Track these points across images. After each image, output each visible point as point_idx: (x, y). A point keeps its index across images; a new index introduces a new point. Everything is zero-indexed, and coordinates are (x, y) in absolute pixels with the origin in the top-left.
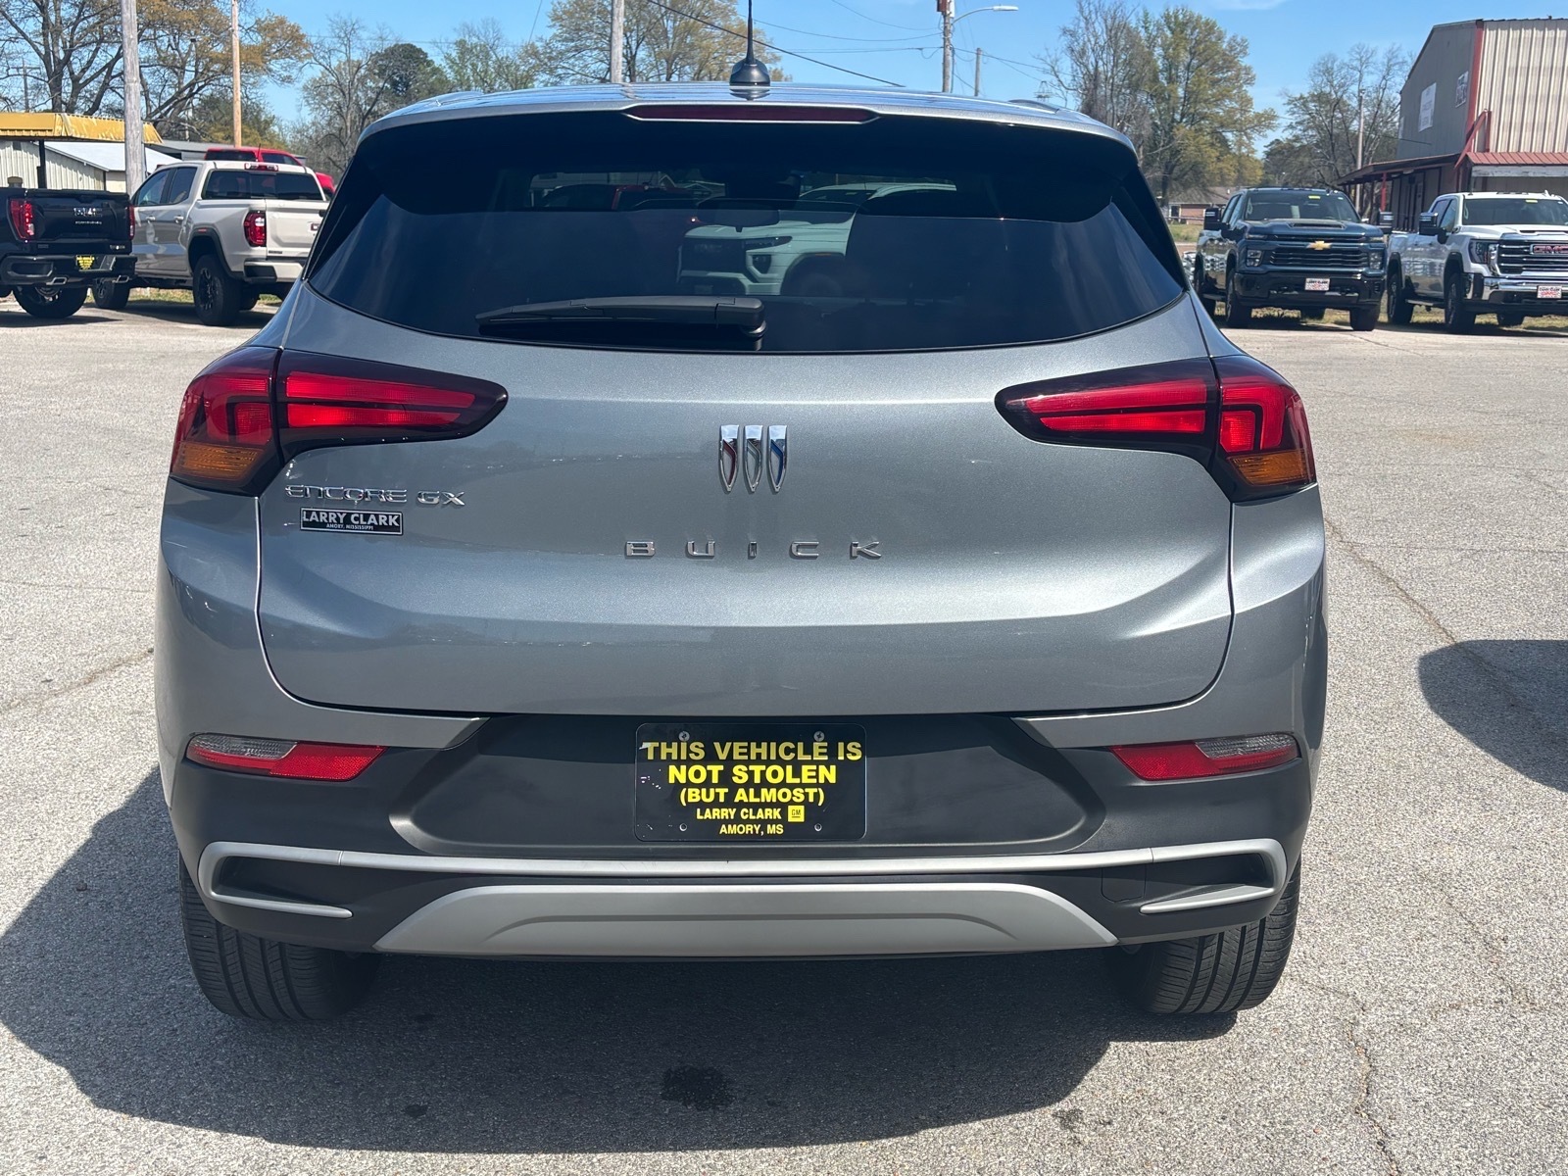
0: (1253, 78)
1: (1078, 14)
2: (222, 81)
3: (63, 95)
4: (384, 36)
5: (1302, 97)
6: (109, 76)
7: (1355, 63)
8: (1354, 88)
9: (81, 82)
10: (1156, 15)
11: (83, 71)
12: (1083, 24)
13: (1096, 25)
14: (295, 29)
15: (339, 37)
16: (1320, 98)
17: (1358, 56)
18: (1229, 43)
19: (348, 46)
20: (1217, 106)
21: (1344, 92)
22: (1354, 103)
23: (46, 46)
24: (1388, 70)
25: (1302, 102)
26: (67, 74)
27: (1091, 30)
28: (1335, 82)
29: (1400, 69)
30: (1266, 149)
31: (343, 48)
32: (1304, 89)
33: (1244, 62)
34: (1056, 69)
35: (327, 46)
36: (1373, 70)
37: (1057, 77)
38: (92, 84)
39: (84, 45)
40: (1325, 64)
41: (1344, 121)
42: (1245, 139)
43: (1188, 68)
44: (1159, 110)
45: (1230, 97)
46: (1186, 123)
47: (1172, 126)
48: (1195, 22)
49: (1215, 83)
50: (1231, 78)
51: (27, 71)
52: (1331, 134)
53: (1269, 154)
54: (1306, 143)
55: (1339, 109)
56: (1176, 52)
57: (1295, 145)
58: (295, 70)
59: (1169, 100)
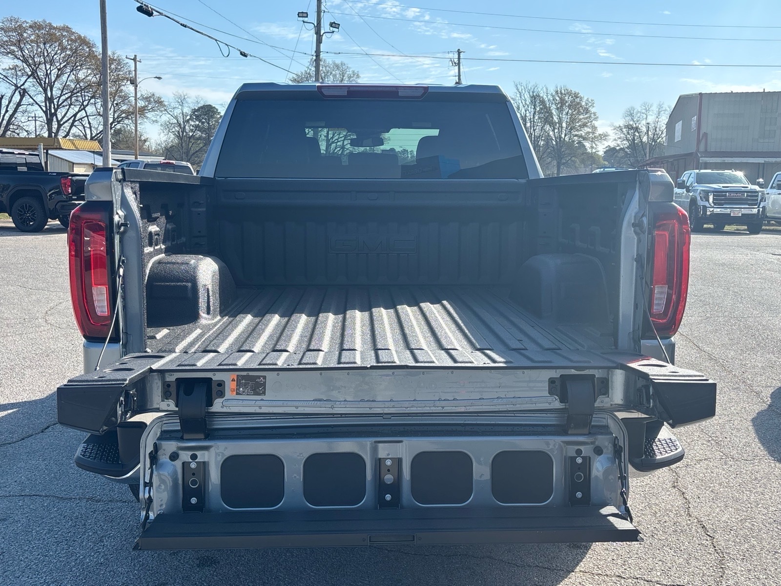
0: (597, 117)
2: (125, 122)
3: (53, 129)
4: (199, 101)
5: (620, 127)
6: (74, 121)
7: (643, 111)
8: (644, 122)
9: (61, 123)
10: (552, 90)
11: (63, 118)
12: (518, 95)
13: (525, 95)
14: (159, 98)
15: (178, 102)
16: (629, 127)
17: (644, 108)
18: (585, 102)
19: (182, 105)
20: (581, 131)
21: (639, 124)
22: (644, 129)
23: (46, 106)
24: (659, 113)
25: (620, 129)
26: (54, 119)
27: (523, 97)
28: (635, 120)
29: (664, 113)
30: (605, 150)
31: (180, 107)
32: (621, 122)
33: (592, 110)
35: (172, 106)
36: (652, 114)
38: (66, 124)
39: (64, 106)
40: (630, 111)
41: (640, 137)
42: (594, 145)
43: (567, 114)
44: (554, 133)
45: (586, 126)
46: (567, 139)
47: (560, 140)
48: (569, 93)
49: (580, 120)
50: (587, 118)
51: (37, 118)
52: (634, 143)
53: (605, 152)
54: (622, 147)
55: (637, 131)
56: (561, 106)
57: (618, 148)
58: (158, 117)
59: (559, 128)
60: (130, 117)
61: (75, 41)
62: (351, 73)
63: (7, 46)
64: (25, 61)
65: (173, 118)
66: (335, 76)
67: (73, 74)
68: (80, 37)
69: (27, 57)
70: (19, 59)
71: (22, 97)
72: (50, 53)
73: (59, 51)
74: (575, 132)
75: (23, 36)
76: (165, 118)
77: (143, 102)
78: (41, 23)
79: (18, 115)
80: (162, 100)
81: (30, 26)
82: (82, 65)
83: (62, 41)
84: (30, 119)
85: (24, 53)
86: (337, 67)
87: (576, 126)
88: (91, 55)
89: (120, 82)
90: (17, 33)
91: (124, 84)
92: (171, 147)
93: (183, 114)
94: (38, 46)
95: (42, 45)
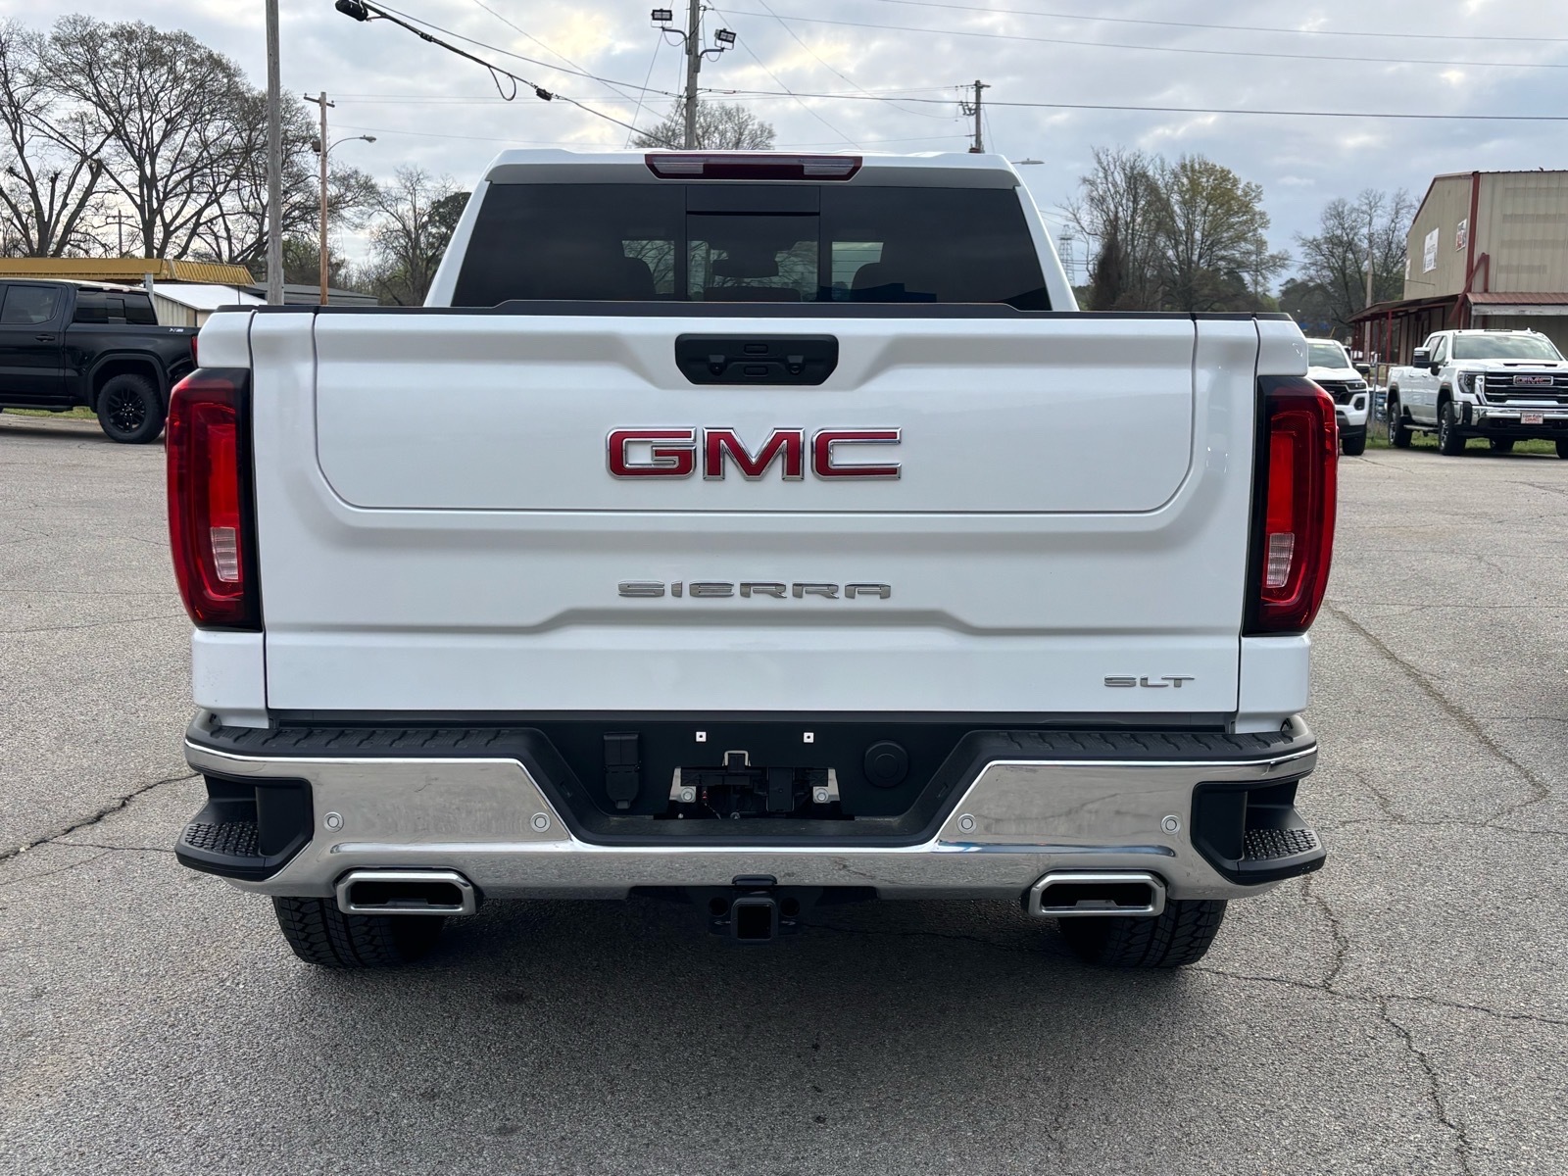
0: (1268, 222)
1: (1097, 166)
2: (298, 227)
3: (155, 241)
4: (447, 185)
5: (1315, 240)
6: (197, 225)
7: (1364, 208)
8: (1365, 231)
9: (172, 229)
10: (1173, 163)
11: (175, 218)
12: (1101, 175)
13: (1116, 174)
14: (368, 179)
15: (406, 187)
16: (1334, 241)
17: (1367, 201)
18: (1244, 190)
19: (413, 193)
20: (1233, 248)
21: (1355, 234)
22: (1365, 244)
23: (142, 195)
24: (1397, 213)
25: (1315, 245)
26: (158, 219)
27: (1110, 179)
28: (1346, 226)
29: (1408, 213)
30: (1282, 288)
31: (409, 198)
32: (1317, 232)
33: (1258, 207)
34: (1078, 216)
35: (394, 195)
36: (1382, 214)
37: (1079, 223)
38: (181, 230)
39: (176, 195)
40: (1336, 208)
41: (1356, 262)
42: (1260, 278)
43: (1204, 213)
44: (1177, 252)
45: (1245, 240)
46: (1203, 264)
47: (1190, 267)
48: (1210, 171)
49: (1231, 226)
50: (1246, 222)
51: (123, 219)
52: (1344, 275)
53: (1285, 293)
54: (1319, 281)
55: (1351, 249)
56: (1193, 198)
57: (1311, 284)
58: (365, 217)
59: (1186, 242)
60: (309, 218)
61: (200, 64)
62: (756, 127)
63: (65, 74)
64: (101, 104)
65: (394, 219)
66: (723, 134)
67: (196, 130)
68: (210, 56)
69: (106, 96)
70: (89, 99)
71: (95, 176)
72: (151, 87)
73: (169, 84)
74: (1220, 250)
75: (97, 53)
76: (380, 220)
77: (334, 187)
78: (134, 27)
79: (87, 213)
80: (373, 182)
81: (111, 33)
82: (214, 110)
83: (175, 63)
84: (110, 220)
85: (100, 89)
86: (728, 114)
87: (1222, 238)
88: (234, 93)
89: (289, 147)
90: (86, 47)
91: (296, 149)
92: (390, 280)
93: (415, 211)
94: (128, 74)
95: (134, 72)
